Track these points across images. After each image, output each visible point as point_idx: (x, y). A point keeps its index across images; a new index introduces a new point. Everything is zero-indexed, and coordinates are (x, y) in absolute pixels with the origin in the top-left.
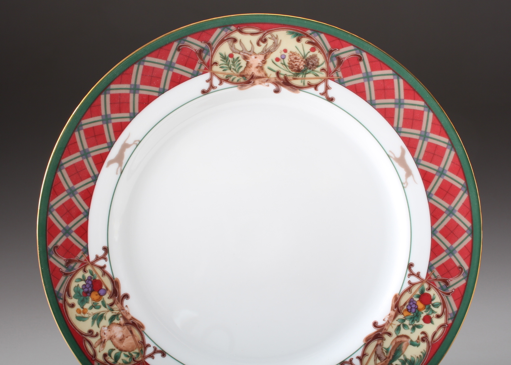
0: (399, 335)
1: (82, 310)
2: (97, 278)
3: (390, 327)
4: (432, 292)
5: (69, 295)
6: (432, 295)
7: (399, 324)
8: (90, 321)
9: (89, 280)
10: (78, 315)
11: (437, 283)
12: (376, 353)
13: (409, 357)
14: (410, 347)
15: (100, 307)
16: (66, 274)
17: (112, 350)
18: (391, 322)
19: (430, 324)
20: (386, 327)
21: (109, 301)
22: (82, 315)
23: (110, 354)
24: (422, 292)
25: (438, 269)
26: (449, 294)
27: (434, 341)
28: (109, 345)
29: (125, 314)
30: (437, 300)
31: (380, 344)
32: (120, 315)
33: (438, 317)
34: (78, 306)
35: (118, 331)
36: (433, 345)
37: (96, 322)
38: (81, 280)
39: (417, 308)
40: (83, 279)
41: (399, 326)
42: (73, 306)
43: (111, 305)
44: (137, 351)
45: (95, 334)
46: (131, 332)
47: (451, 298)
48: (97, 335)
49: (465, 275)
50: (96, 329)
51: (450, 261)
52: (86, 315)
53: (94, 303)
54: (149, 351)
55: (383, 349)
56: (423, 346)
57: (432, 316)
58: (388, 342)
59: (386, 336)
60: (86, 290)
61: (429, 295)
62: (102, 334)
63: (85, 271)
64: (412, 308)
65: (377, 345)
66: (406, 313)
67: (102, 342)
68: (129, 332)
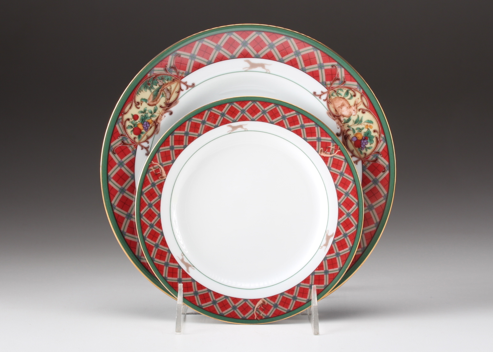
0: (155, 106)
1: (369, 128)
2: (357, 148)
3: (161, 111)
4: (132, 136)
5: (377, 138)
6: (133, 134)
7: (155, 114)
8: (364, 120)
9: (363, 148)
10: (371, 124)
11: (130, 142)
12: (170, 94)
13: (148, 91)
14: (147, 98)
15: (357, 129)
16: (378, 153)
17: (350, 99)
18: (160, 115)
19: (134, 114)
20: (163, 111)
21: (350, 133)
22: (369, 124)
23: (352, 96)
24: (139, 136)
25: (129, 152)
26: (122, 135)
27: (131, 102)
28: (352, 102)
29: (340, 123)
30: (129, 131)
31: (167, 100)
32: (343, 122)
33: (128, 119)
34: (372, 130)
35: (345, 111)
36: (132, 100)
37: (360, 119)
38: (369, 148)
39: (143, 125)
40: (367, 149)
41: (155, 112)
42: (375, 131)
43: (348, 130)
44: (333, 97)
45: (361, 111)
46: (336, 111)
47: (120, 132)
48: (359, 110)
49: (111, 148)
50: (360, 113)
51: (121, 158)
52: (366, 124)
53: (361, 132)
54: (324, 97)
55: (165, 96)
56: (138, 99)
57: (133, 120)
58: (162, 101)
59: (163, 105)
60: (365, 141)
61: (135, 134)
62: (355, 110)
63: (365, 154)
64: (146, 125)
65: (169, 99)
66: (150, 121)
67: (356, 105)
68: (337, 110)
